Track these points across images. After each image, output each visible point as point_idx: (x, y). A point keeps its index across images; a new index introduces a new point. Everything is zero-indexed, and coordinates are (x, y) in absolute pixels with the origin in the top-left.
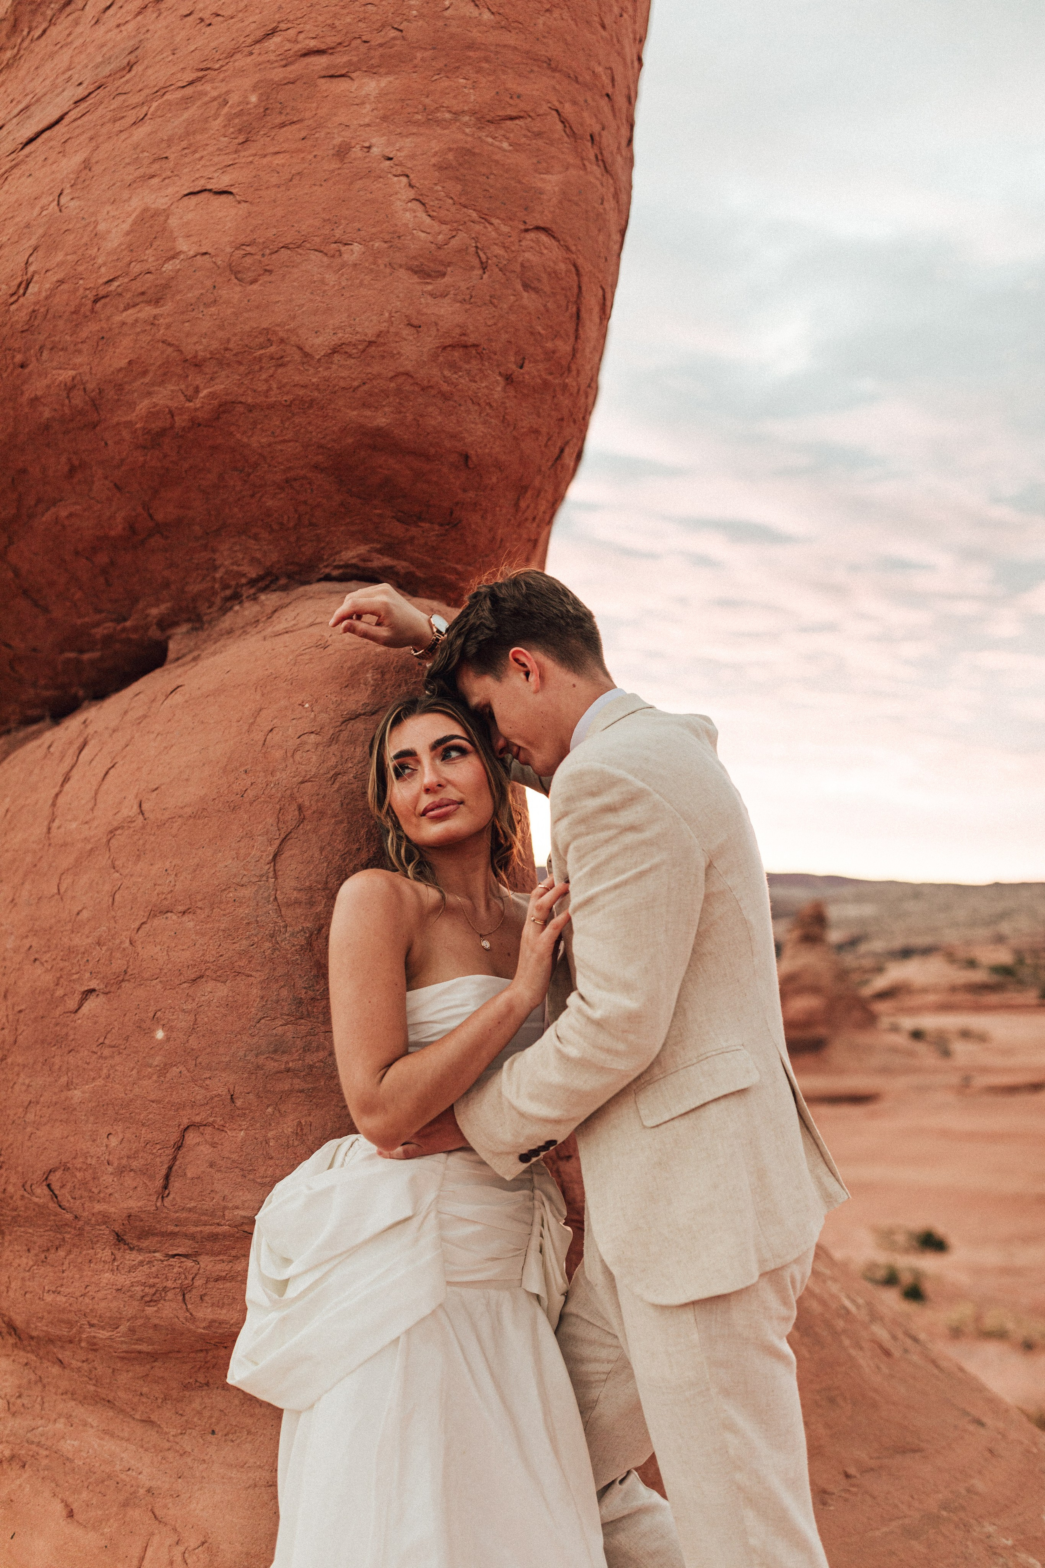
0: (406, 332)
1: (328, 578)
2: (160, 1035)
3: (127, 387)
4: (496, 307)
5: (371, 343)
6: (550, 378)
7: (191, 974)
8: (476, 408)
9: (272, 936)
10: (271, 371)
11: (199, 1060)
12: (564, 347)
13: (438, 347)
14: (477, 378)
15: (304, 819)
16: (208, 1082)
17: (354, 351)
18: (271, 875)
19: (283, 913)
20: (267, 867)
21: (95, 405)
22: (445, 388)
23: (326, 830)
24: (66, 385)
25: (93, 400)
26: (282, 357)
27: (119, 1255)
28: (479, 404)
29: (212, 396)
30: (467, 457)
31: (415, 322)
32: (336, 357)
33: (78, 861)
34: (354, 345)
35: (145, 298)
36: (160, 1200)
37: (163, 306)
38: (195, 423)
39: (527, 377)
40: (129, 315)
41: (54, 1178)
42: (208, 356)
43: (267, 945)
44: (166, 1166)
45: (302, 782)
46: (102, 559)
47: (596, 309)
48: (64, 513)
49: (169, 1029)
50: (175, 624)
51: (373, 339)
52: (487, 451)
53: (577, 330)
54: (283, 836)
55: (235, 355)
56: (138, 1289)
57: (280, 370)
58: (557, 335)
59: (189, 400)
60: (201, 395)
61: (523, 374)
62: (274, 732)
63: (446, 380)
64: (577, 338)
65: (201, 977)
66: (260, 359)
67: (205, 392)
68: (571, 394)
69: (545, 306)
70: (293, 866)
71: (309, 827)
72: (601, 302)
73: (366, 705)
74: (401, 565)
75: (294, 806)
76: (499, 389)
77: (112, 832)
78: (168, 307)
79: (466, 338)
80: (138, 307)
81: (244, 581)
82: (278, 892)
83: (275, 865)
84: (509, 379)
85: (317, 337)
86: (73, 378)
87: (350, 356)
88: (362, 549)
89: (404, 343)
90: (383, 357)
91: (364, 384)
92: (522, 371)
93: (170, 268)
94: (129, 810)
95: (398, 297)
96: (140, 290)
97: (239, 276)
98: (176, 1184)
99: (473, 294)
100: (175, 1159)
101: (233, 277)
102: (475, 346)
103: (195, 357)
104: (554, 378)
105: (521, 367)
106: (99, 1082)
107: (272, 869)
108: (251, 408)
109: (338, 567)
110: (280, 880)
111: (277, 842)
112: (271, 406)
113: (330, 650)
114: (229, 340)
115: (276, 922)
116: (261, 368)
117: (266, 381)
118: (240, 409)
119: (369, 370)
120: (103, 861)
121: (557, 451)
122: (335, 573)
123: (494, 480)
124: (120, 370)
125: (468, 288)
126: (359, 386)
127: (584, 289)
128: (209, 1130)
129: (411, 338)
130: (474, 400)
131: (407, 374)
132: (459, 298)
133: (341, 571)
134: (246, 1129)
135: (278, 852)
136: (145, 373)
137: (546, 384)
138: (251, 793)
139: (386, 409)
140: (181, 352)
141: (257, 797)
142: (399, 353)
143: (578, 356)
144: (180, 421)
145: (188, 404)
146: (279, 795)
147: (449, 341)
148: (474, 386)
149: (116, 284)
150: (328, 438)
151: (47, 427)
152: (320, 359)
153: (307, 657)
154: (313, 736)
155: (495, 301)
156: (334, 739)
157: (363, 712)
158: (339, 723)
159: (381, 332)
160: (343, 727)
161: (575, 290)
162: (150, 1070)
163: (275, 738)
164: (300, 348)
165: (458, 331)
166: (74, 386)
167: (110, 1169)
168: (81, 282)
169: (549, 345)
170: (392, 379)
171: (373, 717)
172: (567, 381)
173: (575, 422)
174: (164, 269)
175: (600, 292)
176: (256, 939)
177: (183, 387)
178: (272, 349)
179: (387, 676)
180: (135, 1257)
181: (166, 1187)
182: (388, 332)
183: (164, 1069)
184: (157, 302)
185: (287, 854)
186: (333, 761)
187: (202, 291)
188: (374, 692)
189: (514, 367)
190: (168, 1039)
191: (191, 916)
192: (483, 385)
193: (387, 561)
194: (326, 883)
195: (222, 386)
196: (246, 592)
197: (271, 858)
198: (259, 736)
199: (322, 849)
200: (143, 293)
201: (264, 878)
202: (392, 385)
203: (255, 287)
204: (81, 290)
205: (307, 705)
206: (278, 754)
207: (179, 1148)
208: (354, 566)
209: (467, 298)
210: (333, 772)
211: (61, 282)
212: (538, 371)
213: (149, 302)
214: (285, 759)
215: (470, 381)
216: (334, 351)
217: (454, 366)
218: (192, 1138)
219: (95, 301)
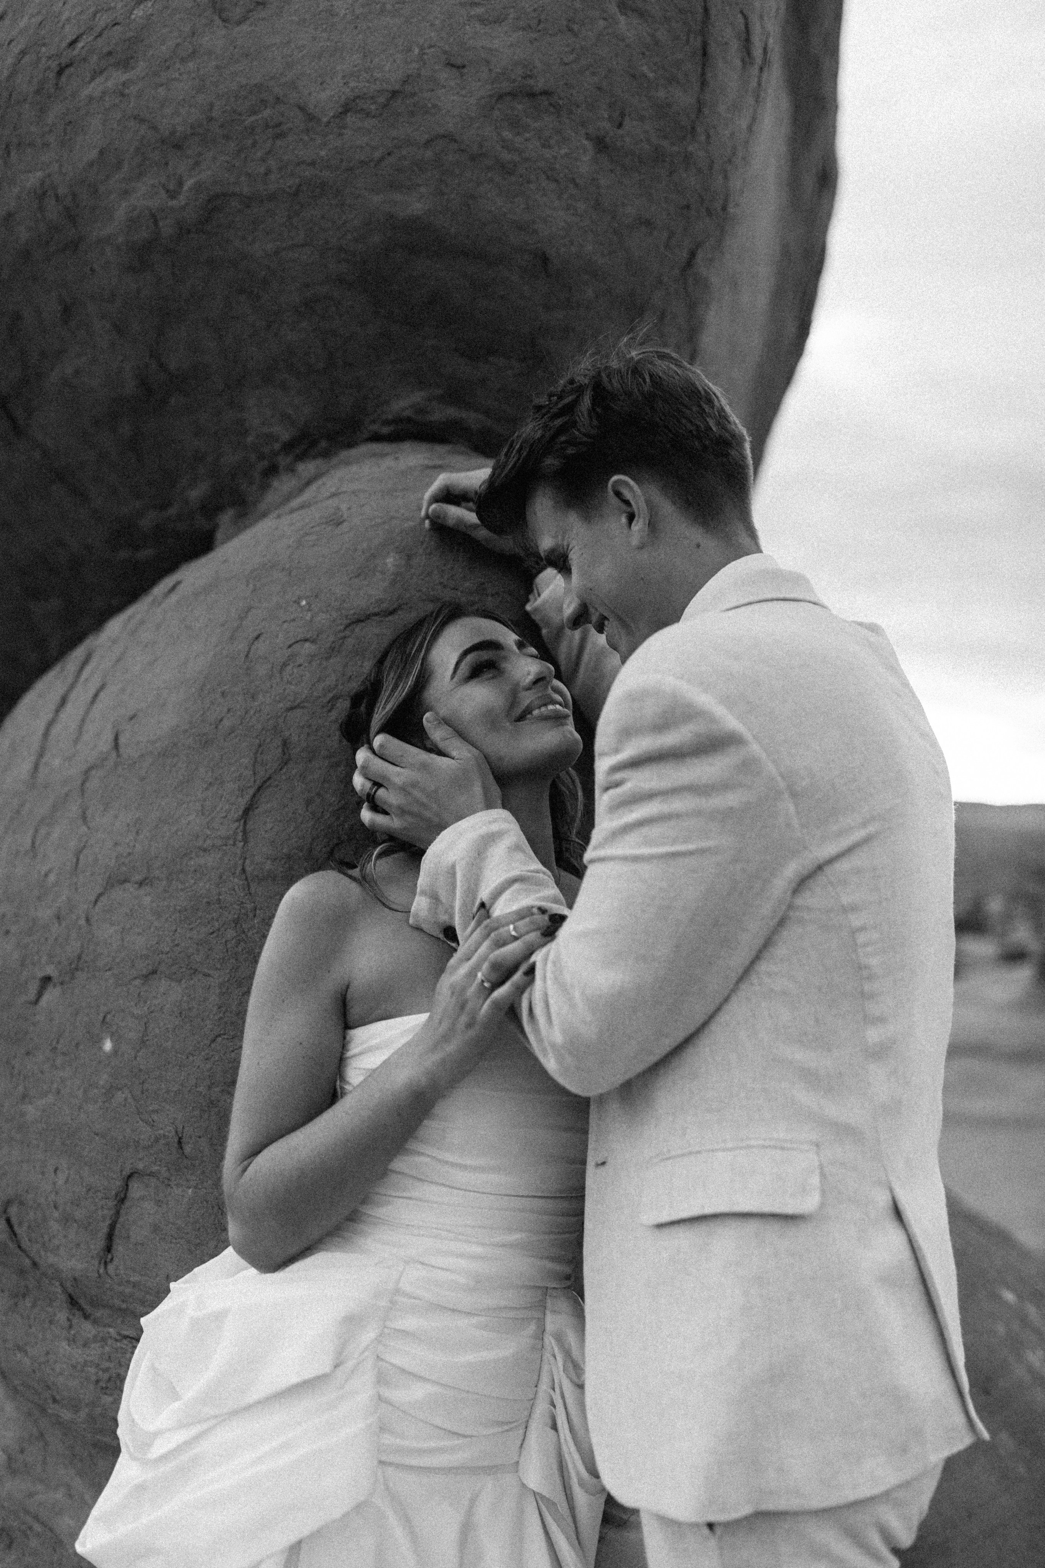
0: (444, 75)
1: (376, 438)
2: (108, 1046)
3: (102, 189)
4: (576, 35)
5: (394, 94)
6: (665, 143)
7: (143, 967)
8: (553, 186)
9: (236, 922)
10: (268, 145)
11: (146, 1086)
12: (683, 98)
13: (490, 96)
14: (552, 142)
15: (289, 759)
16: (155, 1117)
17: (373, 107)
18: (240, 837)
19: (253, 890)
20: (237, 824)
21: (71, 216)
22: (506, 156)
23: (316, 776)
24: (35, 193)
25: (67, 209)
26: (280, 124)
27: (75, 1321)
28: (556, 181)
29: (198, 187)
30: (545, 259)
31: (459, 61)
32: (350, 119)
33: (55, 808)
34: (372, 98)
35: (112, 60)
36: (102, 1266)
37: (133, 68)
38: (183, 230)
39: (627, 139)
40: (94, 88)
41: (13, 1210)
42: (189, 131)
43: (230, 933)
44: (108, 1222)
45: (292, 709)
46: (125, 429)
47: (735, 45)
48: (69, 371)
49: (117, 1039)
50: (219, 509)
51: (397, 87)
52: (573, 249)
53: (703, 74)
54: (258, 783)
55: (222, 126)
56: (92, 1370)
57: (279, 143)
58: (672, 80)
59: (173, 197)
60: (186, 188)
61: (622, 136)
62: (262, 638)
63: (507, 146)
64: (704, 83)
65: (154, 972)
66: (252, 129)
67: (189, 183)
68: (700, 171)
69: (653, 36)
70: (269, 826)
71: (294, 772)
72: (744, 36)
73: (380, 601)
74: (472, 418)
75: (278, 742)
76: (586, 158)
77: (87, 772)
78: (141, 68)
79: (531, 82)
80: (105, 74)
81: (277, 446)
82: (248, 862)
83: (245, 822)
84: (601, 144)
85: (324, 90)
86: (42, 183)
87: (368, 115)
88: (418, 397)
89: (440, 92)
90: (412, 114)
91: (389, 154)
92: (620, 132)
93: (141, 13)
94: (105, 744)
95: (432, 25)
96: (105, 50)
97: (224, 15)
98: (119, 1248)
99: (543, 17)
100: (118, 1213)
101: (216, 18)
102: (546, 93)
103: (173, 133)
104: (673, 144)
105: (620, 125)
106: (51, 1098)
107: (241, 828)
108: (248, 201)
109: (387, 423)
110: (251, 844)
111: (251, 792)
112: (272, 197)
113: (345, 527)
114: (212, 105)
115: (242, 903)
116: (254, 144)
117: (263, 160)
118: (235, 203)
119: (394, 133)
120: (74, 809)
121: (685, 255)
122: (385, 430)
123: (590, 293)
124: (91, 164)
125: (535, 10)
126: (382, 159)
127: (713, 12)
128: (153, 1181)
129: (452, 83)
130: (550, 173)
131: (450, 138)
132: (521, 23)
133: (392, 428)
134: (196, 1187)
135: (251, 805)
136: (119, 165)
137: (659, 156)
138: (227, 723)
139: (423, 190)
140: (155, 128)
141: (232, 730)
142: (435, 106)
143: (706, 111)
144: (167, 228)
145: (173, 203)
146: (260, 726)
147: (506, 86)
148: (548, 153)
149: (80, 45)
150: (349, 237)
151: (26, 255)
152: (329, 122)
153: (314, 537)
154: (307, 645)
155: (576, 27)
156: (333, 650)
157: (376, 610)
158: (342, 627)
159: (408, 76)
160: (347, 633)
161: (699, 17)
162: (96, 1091)
163: (261, 647)
164: (301, 108)
165: (520, 71)
166: (44, 193)
167: (56, 1214)
168: (44, 49)
169: (661, 94)
170: (428, 143)
171: (390, 618)
172: (690, 148)
173: (709, 212)
174: (133, 17)
175: (740, 19)
176: (216, 924)
177: (163, 180)
178: (267, 113)
179: (415, 561)
180: (88, 1329)
181: (109, 1249)
182: (419, 75)
183: (110, 1092)
184: (126, 64)
185: (263, 807)
186: (331, 680)
187: (179, 40)
188: (393, 583)
189: (606, 125)
190: (115, 1051)
191: (148, 889)
192: (563, 152)
193: (452, 412)
194: (310, 850)
195: (209, 173)
196: (283, 461)
197: (240, 813)
198: (241, 646)
199: (308, 802)
200: (110, 53)
201: (231, 842)
202: (429, 154)
203: (245, 27)
204: (44, 60)
205: (304, 603)
206: (262, 670)
207: (122, 1200)
208: (409, 420)
209: (534, 23)
210: (331, 695)
211: (23, 53)
212: (647, 132)
213: (117, 65)
214: (271, 677)
215: (543, 146)
216: (347, 109)
217: (515, 124)
218: (136, 1189)
219: (60, 73)
